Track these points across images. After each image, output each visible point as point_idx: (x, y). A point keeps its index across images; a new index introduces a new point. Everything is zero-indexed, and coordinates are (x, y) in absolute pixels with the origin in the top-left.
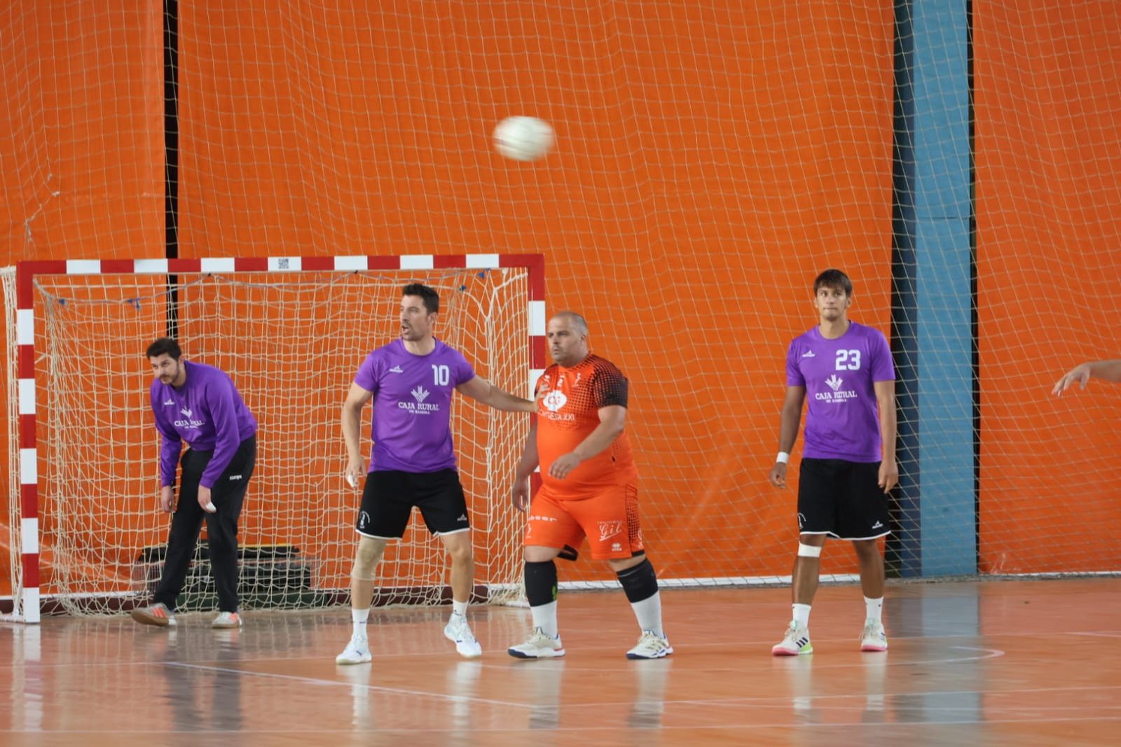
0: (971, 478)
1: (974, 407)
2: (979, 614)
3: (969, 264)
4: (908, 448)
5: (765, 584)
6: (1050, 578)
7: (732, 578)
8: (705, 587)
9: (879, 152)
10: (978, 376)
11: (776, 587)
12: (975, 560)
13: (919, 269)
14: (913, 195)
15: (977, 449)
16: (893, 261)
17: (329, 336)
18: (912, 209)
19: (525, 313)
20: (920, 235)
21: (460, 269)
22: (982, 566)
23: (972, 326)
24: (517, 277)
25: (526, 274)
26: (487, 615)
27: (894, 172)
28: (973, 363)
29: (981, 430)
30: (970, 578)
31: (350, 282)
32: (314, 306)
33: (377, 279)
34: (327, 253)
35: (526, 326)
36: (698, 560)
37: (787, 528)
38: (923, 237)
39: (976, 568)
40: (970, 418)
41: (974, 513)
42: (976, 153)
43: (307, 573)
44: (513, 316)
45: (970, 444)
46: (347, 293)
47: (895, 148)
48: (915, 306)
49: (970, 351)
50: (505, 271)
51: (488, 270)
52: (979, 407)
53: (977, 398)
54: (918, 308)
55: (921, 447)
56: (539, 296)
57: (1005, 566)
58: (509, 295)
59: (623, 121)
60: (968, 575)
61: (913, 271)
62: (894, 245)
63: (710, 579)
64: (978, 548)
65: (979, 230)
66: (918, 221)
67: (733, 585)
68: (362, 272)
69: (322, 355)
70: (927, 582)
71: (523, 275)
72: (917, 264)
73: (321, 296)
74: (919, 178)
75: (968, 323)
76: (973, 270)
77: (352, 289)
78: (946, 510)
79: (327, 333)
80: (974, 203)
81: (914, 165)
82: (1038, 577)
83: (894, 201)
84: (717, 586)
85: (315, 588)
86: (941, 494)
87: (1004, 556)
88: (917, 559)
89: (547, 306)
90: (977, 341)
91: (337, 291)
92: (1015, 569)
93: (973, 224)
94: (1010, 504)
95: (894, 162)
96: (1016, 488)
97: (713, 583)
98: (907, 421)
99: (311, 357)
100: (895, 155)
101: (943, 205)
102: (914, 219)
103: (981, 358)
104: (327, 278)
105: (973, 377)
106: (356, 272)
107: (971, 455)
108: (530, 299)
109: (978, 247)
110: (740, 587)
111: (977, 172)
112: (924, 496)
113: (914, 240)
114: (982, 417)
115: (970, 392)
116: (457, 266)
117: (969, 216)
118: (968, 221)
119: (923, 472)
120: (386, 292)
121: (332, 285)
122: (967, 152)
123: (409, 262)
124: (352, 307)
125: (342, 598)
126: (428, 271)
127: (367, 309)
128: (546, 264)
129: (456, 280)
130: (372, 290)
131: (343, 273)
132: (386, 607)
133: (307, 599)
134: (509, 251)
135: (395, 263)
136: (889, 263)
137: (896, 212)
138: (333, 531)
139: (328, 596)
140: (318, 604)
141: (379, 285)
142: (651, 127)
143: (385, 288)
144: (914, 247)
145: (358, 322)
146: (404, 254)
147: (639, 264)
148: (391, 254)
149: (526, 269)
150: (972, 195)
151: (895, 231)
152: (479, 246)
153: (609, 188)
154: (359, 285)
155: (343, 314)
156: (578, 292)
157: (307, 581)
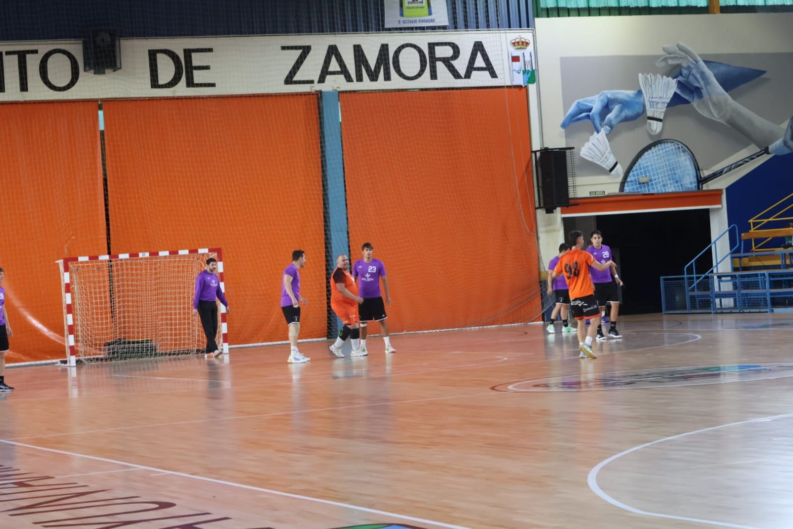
9: (319, 213)
13: (333, 247)
14: (330, 225)
18: (330, 229)
20: (333, 237)
21: (196, 254)
25: (216, 254)
27: (324, 218)
31: (164, 259)
32: (153, 267)
33: (172, 258)
34: (156, 251)
42: (348, 212)
43: (155, 347)
46: (163, 263)
47: (324, 211)
50: (210, 253)
51: (205, 253)
59: (243, 207)
61: (331, 248)
62: (325, 240)
65: (350, 234)
72: (332, 245)
73: (156, 263)
74: (331, 220)
76: (349, 247)
77: (164, 261)
80: (348, 226)
81: (330, 216)
83: (324, 227)
85: (158, 351)
89: (223, 263)
91: (160, 262)
93: (348, 233)
95: (324, 215)
101: (339, 228)
102: (331, 232)
104: (157, 258)
106: (166, 256)
109: (350, 239)
111: (349, 218)
113: (331, 238)
117: (347, 230)
118: (346, 232)
120: (175, 262)
121: (158, 260)
122: (345, 211)
123: (181, 252)
124: (165, 267)
125: (166, 354)
126: (187, 255)
127: (169, 267)
128: (222, 251)
129: (196, 257)
130: (170, 261)
131: (161, 257)
132: (179, 356)
133: (156, 355)
134: (211, 247)
135: (177, 253)
136: (324, 246)
137: (325, 230)
138: (162, 334)
139: (162, 354)
140: (159, 356)
141: (173, 260)
142: (251, 209)
143: (175, 260)
144: (331, 240)
145: (167, 271)
146: (180, 250)
147: (250, 250)
148: (176, 250)
149: (216, 252)
150: (347, 224)
151: (325, 236)
152: (202, 247)
153: (239, 228)
154: (167, 260)
155: (162, 269)
156: (232, 259)
157: (155, 349)
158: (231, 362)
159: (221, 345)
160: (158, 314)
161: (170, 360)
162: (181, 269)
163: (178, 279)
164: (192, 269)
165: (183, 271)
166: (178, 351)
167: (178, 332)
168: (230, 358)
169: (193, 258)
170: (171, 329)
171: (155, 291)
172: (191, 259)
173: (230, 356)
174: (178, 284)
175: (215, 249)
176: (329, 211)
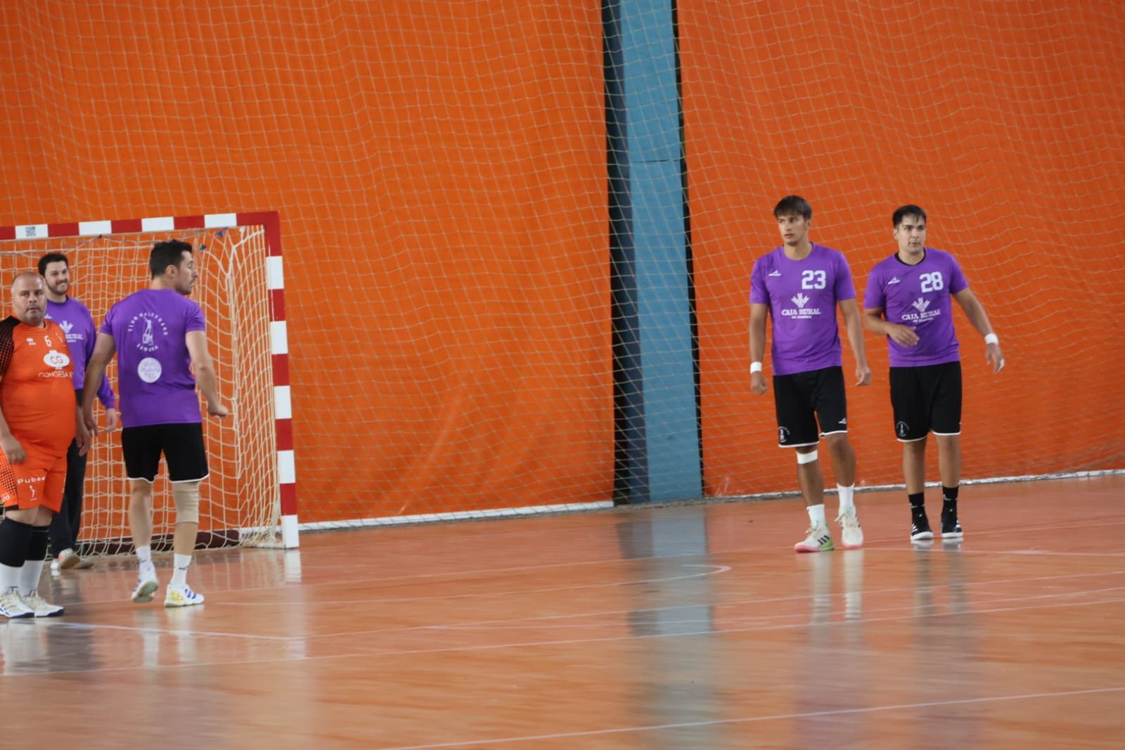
0: (693, 407)
1: (692, 339)
2: (706, 534)
3: (682, 203)
4: (631, 381)
5: (502, 516)
6: (772, 498)
7: (470, 512)
9: (591, 102)
10: (695, 310)
12: (700, 484)
13: (634, 210)
14: (626, 141)
15: (697, 379)
16: (610, 204)
18: (625, 154)
19: (264, 268)
20: (635, 179)
21: (199, 229)
22: (707, 490)
23: (687, 262)
24: (254, 234)
25: (263, 231)
27: (607, 119)
28: (689, 298)
29: (700, 361)
30: (696, 502)
31: (94, 247)
33: (120, 242)
34: (69, 219)
35: (264, 280)
36: (437, 496)
37: (521, 462)
38: (637, 179)
39: (701, 492)
40: (689, 350)
41: (696, 440)
42: (683, 98)
44: (252, 271)
45: (690, 374)
46: (92, 257)
47: (606, 97)
48: (632, 245)
49: (686, 287)
50: (242, 229)
51: (226, 228)
52: (697, 339)
53: (695, 330)
54: (635, 247)
55: (644, 379)
56: (276, 252)
57: (729, 489)
58: (247, 253)
59: (347, 83)
60: (694, 499)
61: (629, 213)
62: (609, 189)
64: (702, 472)
65: (689, 171)
66: (631, 165)
68: (107, 236)
70: (656, 507)
71: (260, 231)
72: (633, 206)
74: (630, 124)
75: (683, 259)
76: (686, 211)
77: (96, 253)
78: (670, 438)
80: (683, 145)
81: (625, 112)
82: (760, 497)
83: (608, 147)
86: (665, 423)
87: (727, 479)
88: (645, 485)
89: (284, 261)
90: (692, 276)
91: (83, 256)
92: (738, 491)
93: (683, 167)
94: (730, 429)
95: (606, 110)
96: (735, 414)
97: (452, 518)
98: (630, 355)
100: (607, 104)
101: (654, 149)
102: (627, 163)
103: (697, 293)
104: (73, 243)
105: (691, 310)
106: (100, 237)
107: (692, 385)
108: (267, 255)
109: (689, 187)
110: (479, 520)
111: (686, 118)
112: (648, 426)
113: (628, 184)
114: (701, 348)
115: (688, 325)
116: (197, 226)
117: (679, 158)
118: (679, 163)
119: (647, 403)
120: (130, 254)
121: (78, 249)
122: (674, 99)
123: (151, 225)
124: (98, 270)
125: (99, 548)
126: (169, 231)
127: (112, 271)
128: (282, 221)
130: (116, 253)
131: (88, 238)
134: (245, 210)
135: (137, 226)
136: (606, 206)
137: (610, 157)
141: (123, 248)
142: (374, 87)
143: (129, 250)
144: (629, 190)
145: (104, 284)
146: (145, 217)
147: (369, 218)
148: (132, 218)
149: (262, 226)
150: (682, 139)
151: (610, 176)
152: (215, 207)
153: (336, 147)
154: (104, 249)
155: (89, 277)
156: (312, 246)
158: (308, 576)
159: (274, 520)
161: (112, 567)
168: (303, 564)
173: (302, 556)
175: (256, 214)
176: (622, 95)
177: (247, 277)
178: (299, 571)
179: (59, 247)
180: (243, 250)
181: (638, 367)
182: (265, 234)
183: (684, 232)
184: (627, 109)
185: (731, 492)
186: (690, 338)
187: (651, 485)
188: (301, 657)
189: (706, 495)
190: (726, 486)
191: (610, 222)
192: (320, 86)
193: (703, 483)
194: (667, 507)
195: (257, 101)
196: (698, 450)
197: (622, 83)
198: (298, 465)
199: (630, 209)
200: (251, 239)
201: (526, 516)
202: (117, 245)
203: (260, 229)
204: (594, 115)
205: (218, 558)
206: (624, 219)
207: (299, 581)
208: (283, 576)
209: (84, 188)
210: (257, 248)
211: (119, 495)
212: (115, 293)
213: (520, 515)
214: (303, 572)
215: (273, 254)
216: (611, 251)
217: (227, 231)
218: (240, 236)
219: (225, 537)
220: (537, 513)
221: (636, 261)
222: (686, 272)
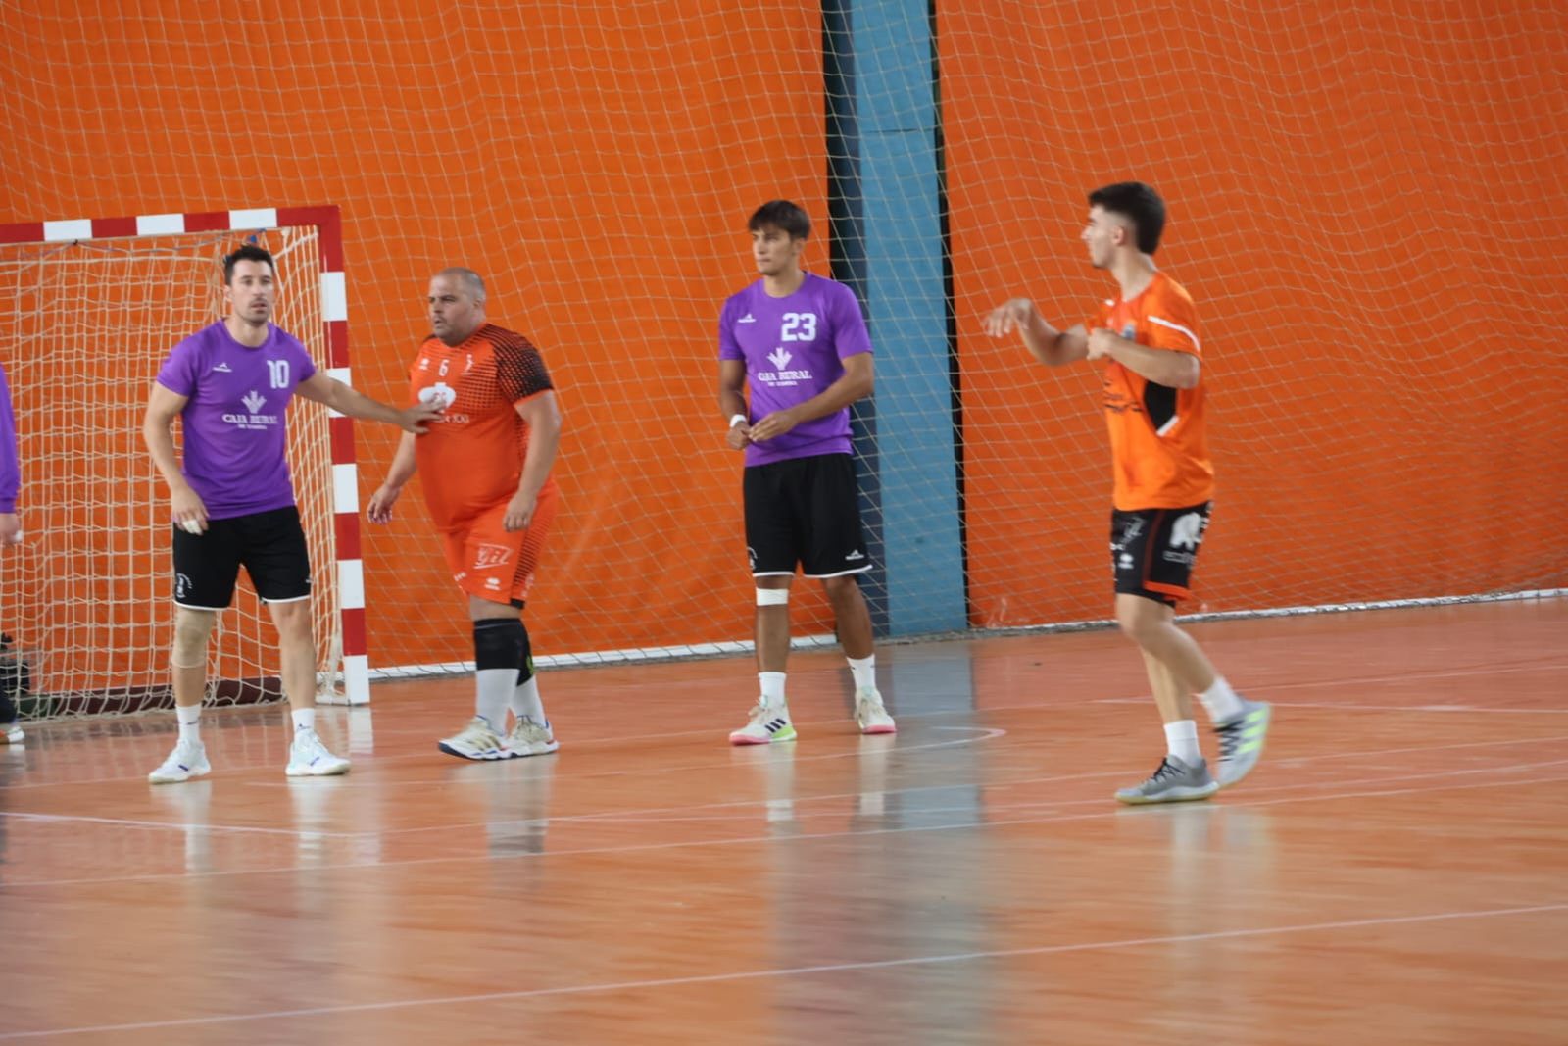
0: (953, 494)
1: (952, 394)
2: (973, 682)
3: (936, 194)
5: (671, 657)
6: (1070, 630)
7: (625, 651)
8: (586, 665)
9: (802, 43)
10: (956, 351)
11: (687, 661)
12: (964, 610)
13: (866, 204)
14: (854, 100)
15: (960, 454)
16: (830, 195)
17: (41, 335)
18: (852, 120)
19: (317, 289)
20: (866, 157)
21: (221, 232)
22: (973, 618)
23: (945, 280)
24: (302, 239)
25: (316, 235)
26: (281, 717)
27: (826, 69)
28: (948, 333)
29: (964, 426)
30: (958, 636)
31: (67, 259)
32: (19, 294)
33: (105, 251)
34: (31, 218)
35: (318, 307)
36: (575, 628)
37: (698, 577)
38: (870, 158)
39: (966, 620)
40: (947, 411)
41: (959, 543)
42: (939, 38)
43: (24, 671)
44: (300, 294)
45: (949, 446)
46: (64, 274)
47: (825, 36)
48: (864, 256)
49: (943, 317)
50: (285, 232)
51: (261, 231)
52: (959, 394)
53: (956, 381)
54: (867, 258)
55: (881, 454)
56: (335, 265)
57: (1007, 617)
58: (292, 267)
59: (441, 15)
60: (955, 631)
61: (858, 209)
62: (830, 173)
63: (594, 654)
64: (967, 593)
65: (948, 145)
66: (861, 137)
67: (626, 660)
68: (85, 243)
69: (32, 361)
70: (899, 644)
71: (312, 235)
72: (864, 197)
73: (29, 278)
74: (860, 76)
75: (938, 277)
76: (943, 204)
77: (70, 268)
78: (920, 541)
79: (38, 331)
80: (939, 108)
81: (852, 58)
82: (1053, 628)
83: (828, 110)
84: (603, 662)
85: (37, 692)
86: (912, 518)
87: (1004, 601)
88: (882, 611)
89: (347, 279)
90: (952, 301)
91: (50, 271)
92: (1021, 620)
93: (939, 141)
94: (1009, 528)
95: (824, 55)
96: (1016, 505)
97: (598, 659)
98: (860, 419)
99: (17, 365)
100: (826, 46)
101: (896, 113)
102: (857, 134)
103: (959, 326)
104: (34, 253)
105: (950, 352)
106: (76, 243)
107: (951, 462)
108: (322, 270)
109: (948, 169)
110: (636, 662)
111: (942, 66)
112: (888, 524)
113: (857, 164)
114: (965, 408)
115: (946, 374)
116: (218, 228)
117: (933, 127)
118: (932, 133)
119: (885, 489)
120: (119, 269)
121: (42, 262)
122: (926, 37)
123: (150, 225)
124: (72, 293)
125: (75, 704)
126: (177, 236)
127: (93, 294)
128: (343, 220)
129: (217, 248)
130: (98, 268)
131: (58, 245)
132: (138, 714)
133: (28, 707)
134: (289, 203)
135: (129, 227)
136: (824, 198)
137: (831, 126)
138: (59, 609)
139: (56, 702)
140: (43, 714)
141: (109, 260)
142: (481, 22)
143: (117, 263)
144: (859, 174)
145: (82, 313)
146: (142, 214)
147: (473, 215)
148: (124, 214)
149: (315, 227)
150: (937, 97)
151: (831, 153)
152: (246, 200)
153: (425, 110)
154: (81, 261)
155: (60, 303)
156: (389, 258)
157: (25, 682)
158: (382, 747)
159: (333, 663)
160: (38, 513)
161: (95, 731)
162: (147, 303)
163: (133, 349)
164: (199, 304)
165: (157, 316)
166: (133, 691)
167: (132, 600)
168: (375, 726)
169: (207, 251)
170: (101, 589)
171: (27, 406)
172: (196, 258)
173: (374, 715)
174: (132, 374)
175: (305, 209)
176: (848, 33)
177: (292, 303)
178: (370, 738)
179: (15, 259)
180: (287, 263)
181: (872, 437)
182: (320, 239)
183: (940, 237)
184: (855, 54)
185: (1010, 621)
186: (949, 392)
187: (892, 612)
188: (373, 862)
189: (973, 625)
190: (1003, 611)
191: (830, 221)
192: (401, 20)
193: (968, 608)
194: (915, 643)
195: (308, 43)
196: (960, 558)
197: (848, 16)
198: (369, 581)
199: (860, 202)
200: (299, 247)
201: (707, 657)
202: (100, 255)
203: (312, 232)
204: (807, 63)
205: (251, 720)
206: (852, 217)
207: (370, 752)
208: (346, 745)
209: (53, 171)
210: (308, 260)
211: (104, 626)
212: (98, 326)
213: (698, 655)
214: (376, 738)
215: (331, 269)
216: (832, 263)
217: (263, 234)
218: (282, 242)
219: (261, 688)
220: (723, 653)
221: (869, 279)
222: (942, 295)
